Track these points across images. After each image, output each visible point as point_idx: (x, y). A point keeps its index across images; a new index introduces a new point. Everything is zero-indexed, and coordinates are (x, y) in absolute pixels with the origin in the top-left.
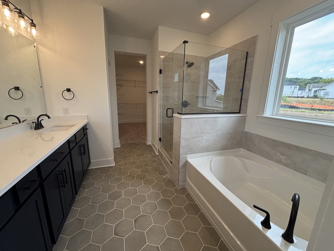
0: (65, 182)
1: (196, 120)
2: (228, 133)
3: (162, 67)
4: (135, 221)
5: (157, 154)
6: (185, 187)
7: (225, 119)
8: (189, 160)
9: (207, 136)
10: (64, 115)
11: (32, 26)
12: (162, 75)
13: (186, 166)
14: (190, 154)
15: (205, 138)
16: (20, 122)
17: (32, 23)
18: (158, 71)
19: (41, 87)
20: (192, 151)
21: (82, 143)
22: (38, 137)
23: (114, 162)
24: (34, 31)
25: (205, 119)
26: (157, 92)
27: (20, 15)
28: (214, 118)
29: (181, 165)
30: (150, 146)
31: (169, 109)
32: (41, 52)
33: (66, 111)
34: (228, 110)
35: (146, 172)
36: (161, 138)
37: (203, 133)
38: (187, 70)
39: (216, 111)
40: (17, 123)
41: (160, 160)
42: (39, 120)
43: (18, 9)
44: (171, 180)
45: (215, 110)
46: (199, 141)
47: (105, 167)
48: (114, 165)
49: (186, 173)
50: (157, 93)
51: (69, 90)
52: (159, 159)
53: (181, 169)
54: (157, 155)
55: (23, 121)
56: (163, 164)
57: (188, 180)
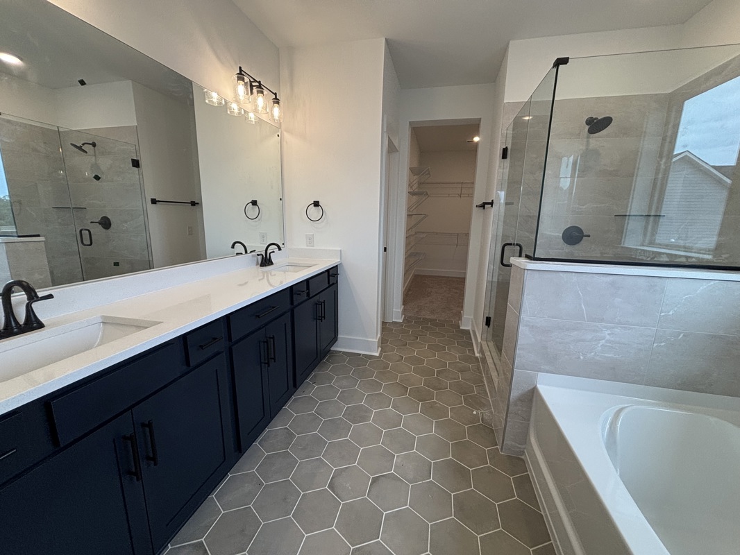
0: (271, 359)
1: (575, 278)
2: (714, 337)
3: (510, 141)
4: (375, 480)
5: (477, 355)
6: (523, 457)
7: (704, 286)
8: (542, 389)
9: (617, 331)
10: (306, 247)
11: (274, 103)
12: (507, 161)
13: (531, 401)
14: (547, 372)
15: (608, 337)
16: (246, 252)
17: (276, 98)
18: (499, 153)
19: (281, 199)
20: (556, 366)
21: (321, 298)
22: (263, 278)
23: (380, 349)
24: (276, 110)
25: (612, 278)
26: (492, 204)
27: (259, 89)
28: (648, 279)
29: (515, 394)
30: (467, 332)
31: (510, 244)
32: (287, 142)
33: (310, 240)
34: (726, 258)
35: (436, 389)
36: (492, 319)
37: (602, 320)
38: (588, 141)
39: (664, 259)
40: (241, 254)
41: (480, 373)
42: (269, 252)
43: (257, 81)
44: (491, 426)
45: (664, 253)
46: (584, 340)
47: (360, 354)
48: (377, 354)
49: (529, 420)
50: (492, 206)
51: (316, 204)
52: (478, 368)
53: (516, 405)
54: (477, 358)
55: (251, 252)
56: (483, 382)
57: (533, 440)
